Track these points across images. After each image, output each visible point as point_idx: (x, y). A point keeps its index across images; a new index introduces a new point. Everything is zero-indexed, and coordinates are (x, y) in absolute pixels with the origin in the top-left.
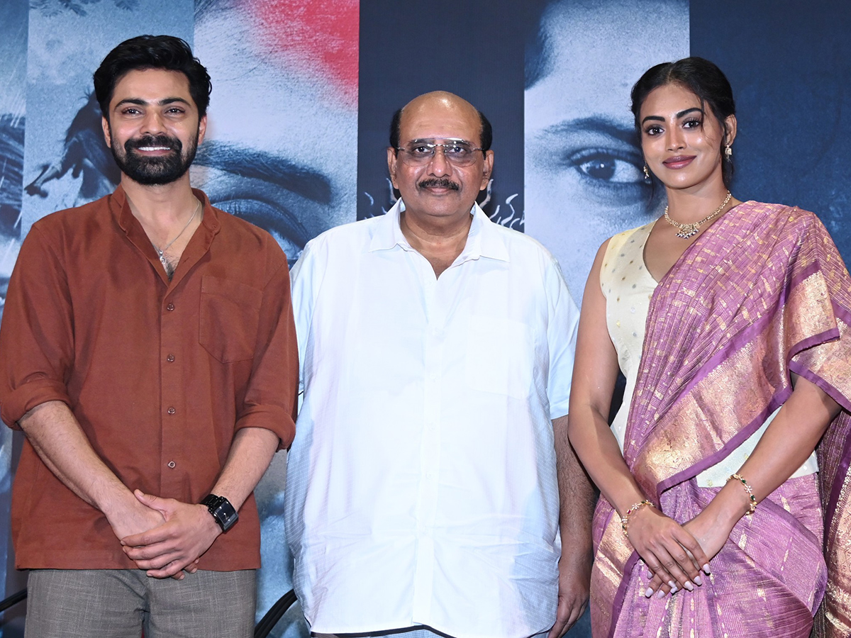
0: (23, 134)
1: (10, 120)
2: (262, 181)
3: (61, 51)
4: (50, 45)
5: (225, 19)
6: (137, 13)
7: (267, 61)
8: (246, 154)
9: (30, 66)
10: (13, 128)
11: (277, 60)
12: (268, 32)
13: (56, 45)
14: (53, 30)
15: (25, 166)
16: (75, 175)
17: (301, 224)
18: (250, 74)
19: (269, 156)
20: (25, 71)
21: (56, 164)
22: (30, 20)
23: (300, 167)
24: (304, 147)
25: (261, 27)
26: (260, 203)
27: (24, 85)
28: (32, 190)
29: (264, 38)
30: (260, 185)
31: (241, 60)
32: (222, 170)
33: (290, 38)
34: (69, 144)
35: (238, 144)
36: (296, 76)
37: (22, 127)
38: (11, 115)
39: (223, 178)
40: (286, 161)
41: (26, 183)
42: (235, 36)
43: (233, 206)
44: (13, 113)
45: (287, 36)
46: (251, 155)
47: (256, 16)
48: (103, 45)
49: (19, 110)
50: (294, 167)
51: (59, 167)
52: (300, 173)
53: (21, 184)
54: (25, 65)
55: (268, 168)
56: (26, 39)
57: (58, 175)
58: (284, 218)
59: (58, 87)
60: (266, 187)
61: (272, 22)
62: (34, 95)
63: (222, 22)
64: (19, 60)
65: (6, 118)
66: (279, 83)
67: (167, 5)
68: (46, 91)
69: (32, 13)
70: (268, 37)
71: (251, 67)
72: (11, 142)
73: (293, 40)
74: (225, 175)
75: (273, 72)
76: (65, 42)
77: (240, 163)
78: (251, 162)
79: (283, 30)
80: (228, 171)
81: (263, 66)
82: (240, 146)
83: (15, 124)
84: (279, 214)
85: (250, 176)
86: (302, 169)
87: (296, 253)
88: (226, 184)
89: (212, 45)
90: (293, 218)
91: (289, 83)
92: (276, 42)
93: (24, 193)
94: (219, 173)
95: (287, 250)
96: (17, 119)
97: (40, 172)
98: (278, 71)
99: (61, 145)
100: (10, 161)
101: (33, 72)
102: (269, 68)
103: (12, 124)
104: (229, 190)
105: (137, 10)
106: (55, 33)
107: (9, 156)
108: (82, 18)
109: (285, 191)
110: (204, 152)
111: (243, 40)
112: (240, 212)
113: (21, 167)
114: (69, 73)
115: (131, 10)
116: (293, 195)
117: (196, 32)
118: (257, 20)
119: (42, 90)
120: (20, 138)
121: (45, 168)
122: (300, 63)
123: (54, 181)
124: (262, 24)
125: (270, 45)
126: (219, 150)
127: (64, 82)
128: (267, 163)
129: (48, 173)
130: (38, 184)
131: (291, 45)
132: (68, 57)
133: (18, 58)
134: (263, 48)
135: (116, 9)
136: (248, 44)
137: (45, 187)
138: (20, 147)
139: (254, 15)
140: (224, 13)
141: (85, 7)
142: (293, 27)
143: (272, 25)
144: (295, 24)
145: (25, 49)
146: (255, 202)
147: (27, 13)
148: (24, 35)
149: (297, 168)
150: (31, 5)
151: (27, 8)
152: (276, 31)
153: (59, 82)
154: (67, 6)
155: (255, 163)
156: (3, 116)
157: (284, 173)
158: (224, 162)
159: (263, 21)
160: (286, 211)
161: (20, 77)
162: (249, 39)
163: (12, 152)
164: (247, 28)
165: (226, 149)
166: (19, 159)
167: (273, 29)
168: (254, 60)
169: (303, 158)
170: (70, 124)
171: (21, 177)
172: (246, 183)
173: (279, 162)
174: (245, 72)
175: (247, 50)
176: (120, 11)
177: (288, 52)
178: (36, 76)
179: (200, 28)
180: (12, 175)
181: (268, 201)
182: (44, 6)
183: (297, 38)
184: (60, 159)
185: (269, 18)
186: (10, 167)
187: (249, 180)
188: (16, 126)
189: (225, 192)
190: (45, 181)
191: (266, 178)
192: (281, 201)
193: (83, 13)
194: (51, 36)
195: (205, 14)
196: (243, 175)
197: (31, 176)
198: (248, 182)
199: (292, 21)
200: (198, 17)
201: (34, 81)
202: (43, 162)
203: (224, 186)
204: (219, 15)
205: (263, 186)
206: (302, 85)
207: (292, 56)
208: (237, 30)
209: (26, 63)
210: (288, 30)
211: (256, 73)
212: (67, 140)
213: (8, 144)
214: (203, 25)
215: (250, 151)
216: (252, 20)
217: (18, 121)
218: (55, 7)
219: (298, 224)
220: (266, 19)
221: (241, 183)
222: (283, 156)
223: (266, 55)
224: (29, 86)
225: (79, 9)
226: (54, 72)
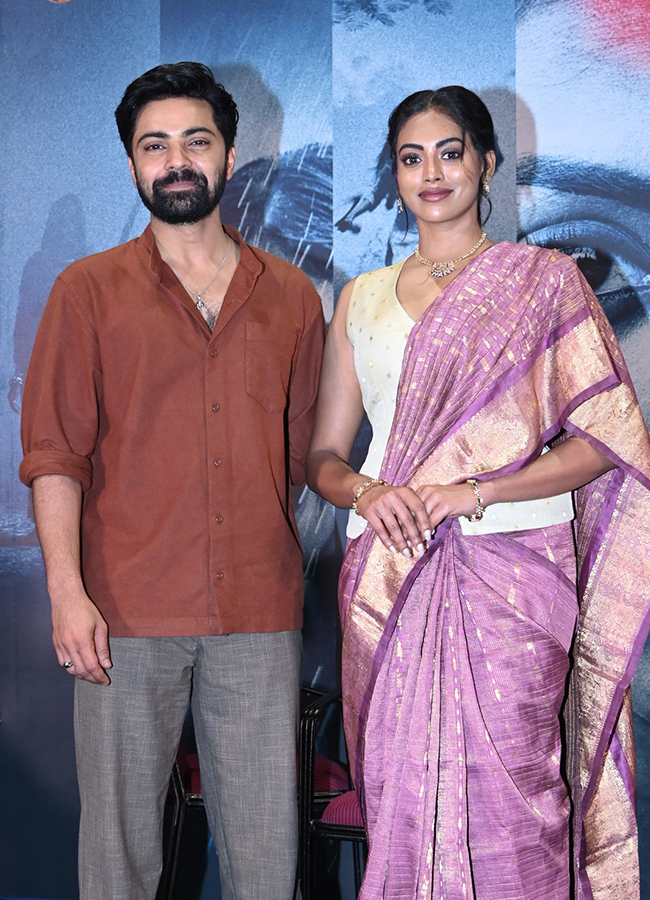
0: (331, 164)
1: (316, 150)
2: (599, 198)
3: (368, 69)
4: (356, 62)
5: (551, 14)
6: (451, 17)
7: (601, 58)
8: (579, 169)
9: (335, 88)
10: (320, 159)
11: (613, 55)
12: (601, 24)
13: (362, 62)
14: (360, 45)
15: (334, 201)
16: (389, 206)
17: (646, 244)
18: (582, 75)
19: (607, 169)
20: (331, 94)
21: (368, 196)
22: (334, 36)
23: (643, 179)
24: (647, 155)
25: (593, 19)
26: (597, 223)
27: (331, 110)
28: (344, 225)
29: (597, 32)
30: (597, 202)
31: (570, 60)
32: (552, 188)
33: (627, 29)
34: (381, 172)
35: (570, 157)
36: (635, 73)
37: (330, 157)
38: (317, 144)
39: (554, 198)
40: (626, 173)
41: (336, 218)
42: (563, 33)
43: (566, 229)
44: (320, 141)
45: (624, 27)
46: (585, 169)
47: (587, 6)
48: (414, 58)
49: (325, 138)
50: (635, 179)
51: (371, 199)
52: (644, 185)
53: (332, 220)
54: (331, 88)
55: (605, 183)
56: (331, 57)
57: (371, 207)
58: (627, 239)
59: (367, 108)
60: (604, 204)
61: (606, 12)
62: (341, 119)
63: (548, 18)
64: (324, 83)
65: (312, 148)
66: (615, 83)
67: (484, 5)
68: (353, 114)
69: (336, 28)
70: (601, 30)
71: (583, 67)
72: (320, 175)
73: (631, 31)
74: (556, 194)
75: (608, 71)
76: (372, 57)
77: (573, 179)
78: (585, 177)
79: (620, 21)
80: (559, 189)
81: (597, 65)
82: (572, 160)
83: (322, 154)
84: (621, 235)
85: (585, 193)
86: (645, 181)
87: (641, 279)
88: (558, 204)
89: (537, 46)
90: (637, 238)
91: (628, 82)
92: (610, 36)
93: (335, 229)
94: (550, 192)
95: (631, 276)
96: (324, 148)
97: (351, 205)
98: (614, 69)
99: (373, 173)
100: (318, 195)
101: (339, 93)
102: (604, 66)
103: (318, 155)
104: (561, 211)
105: (451, 13)
106: (362, 48)
107: (317, 190)
108: (391, 29)
109: (627, 208)
110: (532, 169)
111: (572, 36)
112: (575, 235)
113: (330, 201)
114: (378, 91)
115: (444, 15)
116: (636, 211)
117: (518, 32)
118: (589, 11)
119: (350, 113)
120: (328, 169)
121: (356, 200)
122: (640, 58)
123: (367, 213)
124: (594, 15)
125: (605, 40)
126: (548, 166)
127: (373, 102)
128: (604, 177)
129: (360, 205)
130: (349, 219)
131: (629, 38)
132: (377, 74)
133: (322, 80)
134: (596, 43)
135: (427, 15)
136: (578, 41)
137: (357, 221)
138: (328, 179)
139: (584, 6)
140: (550, 7)
141: (393, 16)
142: (630, 16)
143: (606, 15)
144: (633, 11)
145: (329, 70)
146: (592, 222)
147: (331, 28)
148: (329, 54)
149: (640, 180)
150: (334, 19)
151: (331, 24)
152: (611, 23)
153: (367, 104)
154: (373, 17)
155: (591, 178)
156: (309, 146)
157: (625, 187)
158: (555, 179)
159: (595, 12)
160: (628, 231)
161: (325, 102)
162: (580, 35)
163: (321, 185)
164: (577, 22)
165: (557, 164)
166: (327, 193)
167: (607, 20)
168: (586, 59)
169: (646, 168)
170: (381, 149)
171: (331, 212)
172: (580, 201)
173: (618, 175)
174: (575, 73)
175: (578, 47)
176: (432, 17)
177: (625, 45)
178: (342, 99)
179: (522, 27)
180: (321, 211)
181: (606, 221)
182: (348, 19)
183: (636, 28)
184: (372, 189)
185: (602, 8)
186: (318, 201)
187: (584, 198)
188: (323, 156)
189: (557, 214)
190: (357, 214)
191: (603, 195)
192: (622, 220)
193: (391, 23)
194: (357, 53)
195: (527, 10)
196: (577, 192)
197: (341, 210)
198: (582, 201)
199: (629, 9)
200: (519, 15)
201: (341, 105)
202: (354, 193)
203: (556, 207)
204: (544, 10)
205: (600, 204)
206: (643, 82)
207: (630, 50)
208: (565, 26)
209: (331, 85)
210: (625, 19)
211: (589, 73)
212: (379, 167)
213: (316, 177)
214: (526, 24)
215: (585, 164)
216: (583, 11)
217: (325, 151)
218: (360, 20)
219: (643, 245)
220: (598, 10)
221: (575, 202)
222: (623, 167)
223: (600, 52)
224: (336, 111)
225: (386, 19)
226: (362, 93)
